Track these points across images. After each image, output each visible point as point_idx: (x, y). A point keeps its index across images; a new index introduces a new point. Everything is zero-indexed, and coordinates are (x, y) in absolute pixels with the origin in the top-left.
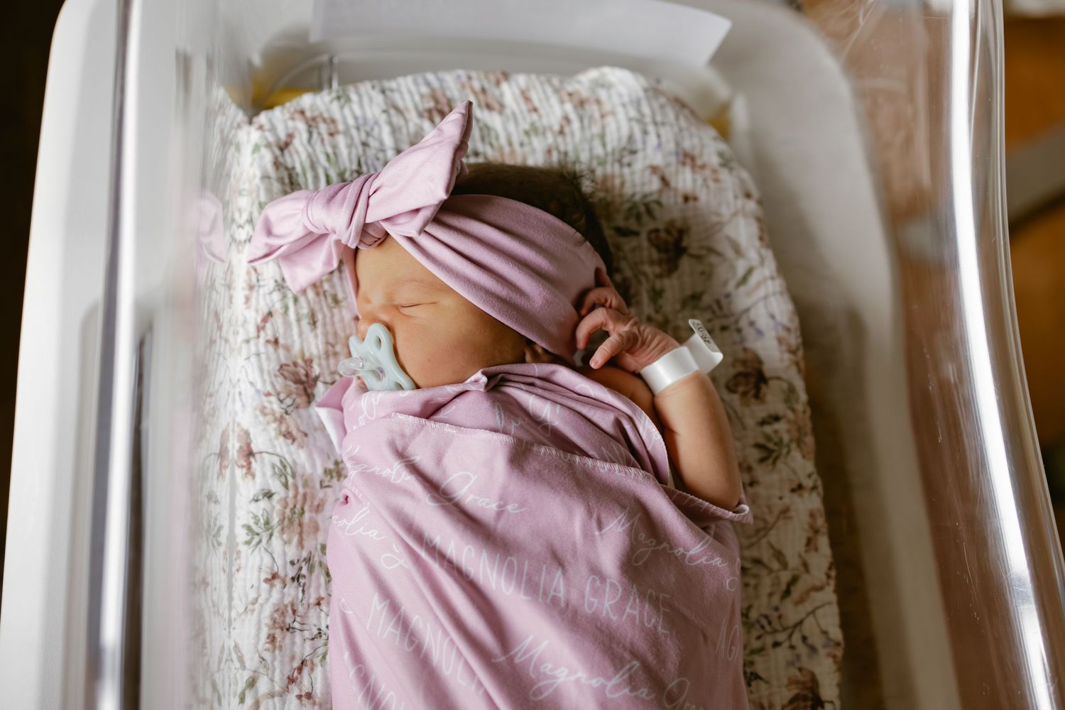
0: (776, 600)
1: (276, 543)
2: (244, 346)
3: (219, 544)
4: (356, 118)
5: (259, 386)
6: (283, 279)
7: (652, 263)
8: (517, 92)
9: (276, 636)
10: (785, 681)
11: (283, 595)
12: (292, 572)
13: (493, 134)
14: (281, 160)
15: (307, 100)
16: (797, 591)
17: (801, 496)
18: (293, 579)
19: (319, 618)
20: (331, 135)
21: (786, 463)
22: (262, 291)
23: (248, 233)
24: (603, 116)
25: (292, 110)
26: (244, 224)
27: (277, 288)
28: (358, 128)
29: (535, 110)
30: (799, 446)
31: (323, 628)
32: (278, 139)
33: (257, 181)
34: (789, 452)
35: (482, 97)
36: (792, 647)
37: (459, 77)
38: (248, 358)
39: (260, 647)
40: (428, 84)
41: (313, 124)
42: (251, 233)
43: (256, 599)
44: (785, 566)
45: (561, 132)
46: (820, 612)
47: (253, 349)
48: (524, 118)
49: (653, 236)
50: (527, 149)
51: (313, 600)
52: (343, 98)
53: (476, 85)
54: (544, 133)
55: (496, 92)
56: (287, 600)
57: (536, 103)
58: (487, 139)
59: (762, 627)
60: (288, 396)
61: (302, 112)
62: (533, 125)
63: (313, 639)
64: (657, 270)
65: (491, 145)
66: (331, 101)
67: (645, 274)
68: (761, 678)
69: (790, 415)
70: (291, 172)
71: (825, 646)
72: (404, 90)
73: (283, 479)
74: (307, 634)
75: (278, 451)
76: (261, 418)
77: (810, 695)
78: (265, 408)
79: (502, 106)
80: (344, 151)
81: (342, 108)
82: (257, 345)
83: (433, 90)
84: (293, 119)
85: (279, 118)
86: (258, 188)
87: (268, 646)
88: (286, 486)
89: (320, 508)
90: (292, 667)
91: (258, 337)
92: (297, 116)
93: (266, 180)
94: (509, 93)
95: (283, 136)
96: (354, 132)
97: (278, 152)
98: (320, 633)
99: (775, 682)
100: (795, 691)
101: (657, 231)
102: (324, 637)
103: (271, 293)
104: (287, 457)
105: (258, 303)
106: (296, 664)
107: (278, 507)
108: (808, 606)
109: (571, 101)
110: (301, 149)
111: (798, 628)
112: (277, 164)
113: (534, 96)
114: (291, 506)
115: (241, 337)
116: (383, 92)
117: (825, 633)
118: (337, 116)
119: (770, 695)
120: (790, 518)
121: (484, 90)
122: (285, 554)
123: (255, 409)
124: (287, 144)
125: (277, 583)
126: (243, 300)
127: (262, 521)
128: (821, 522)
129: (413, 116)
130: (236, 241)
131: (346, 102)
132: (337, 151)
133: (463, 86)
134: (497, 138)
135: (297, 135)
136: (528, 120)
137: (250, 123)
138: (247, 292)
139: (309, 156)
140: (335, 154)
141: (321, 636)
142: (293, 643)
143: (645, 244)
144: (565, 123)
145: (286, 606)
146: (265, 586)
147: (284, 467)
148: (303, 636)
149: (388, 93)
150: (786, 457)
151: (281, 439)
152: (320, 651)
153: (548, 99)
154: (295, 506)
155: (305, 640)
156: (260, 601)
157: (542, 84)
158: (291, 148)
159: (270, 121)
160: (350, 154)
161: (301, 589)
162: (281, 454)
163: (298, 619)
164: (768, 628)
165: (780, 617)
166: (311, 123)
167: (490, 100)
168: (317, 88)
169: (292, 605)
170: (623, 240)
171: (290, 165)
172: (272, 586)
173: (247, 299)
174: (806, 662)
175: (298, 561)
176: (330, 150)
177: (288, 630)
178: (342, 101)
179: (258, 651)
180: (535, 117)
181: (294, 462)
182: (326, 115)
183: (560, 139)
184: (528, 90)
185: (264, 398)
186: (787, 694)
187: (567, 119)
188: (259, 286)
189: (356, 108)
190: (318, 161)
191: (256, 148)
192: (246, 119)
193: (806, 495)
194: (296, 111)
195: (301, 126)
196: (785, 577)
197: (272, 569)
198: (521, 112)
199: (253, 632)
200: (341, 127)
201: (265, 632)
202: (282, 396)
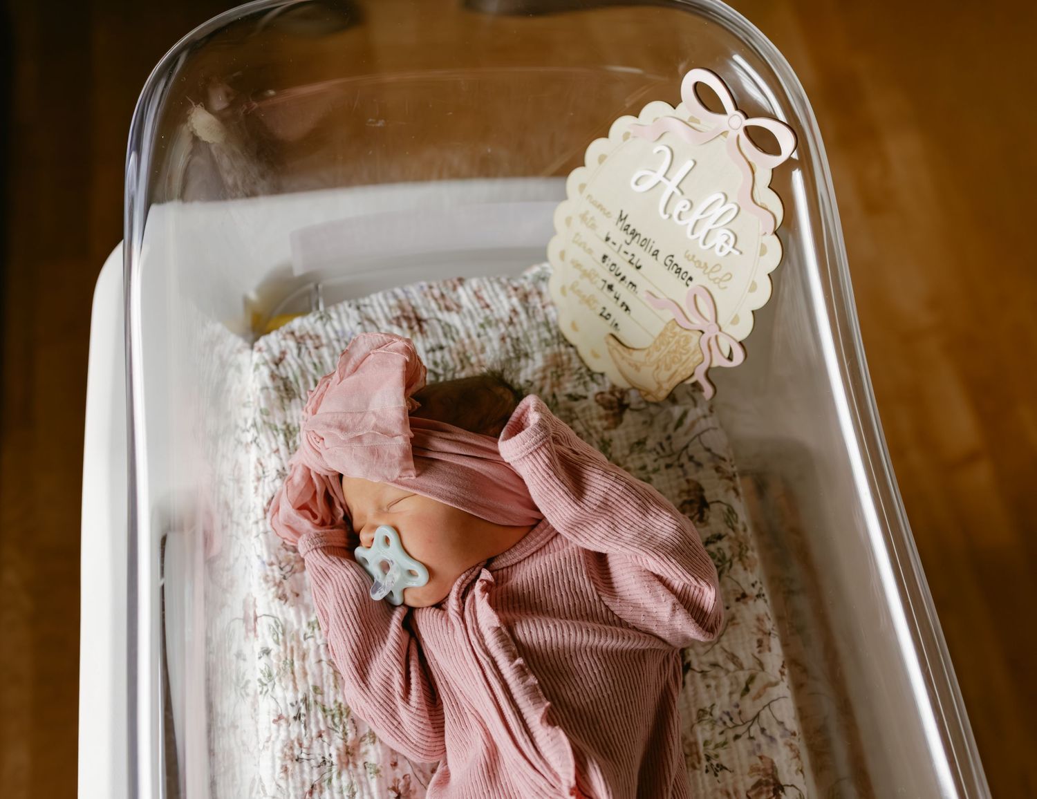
0: (736, 697)
1: (279, 691)
2: (254, 526)
3: (247, 695)
4: (336, 332)
5: (265, 558)
6: (284, 468)
7: (600, 418)
8: (471, 293)
9: (288, 766)
10: (747, 769)
11: (289, 732)
12: (293, 713)
13: (453, 330)
14: (276, 372)
15: (297, 323)
16: (754, 689)
17: (746, 603)
18: (295, 718)
19: (322, 747)
20: (317, 348)
21: (729, 577)
22: (267, 480)
23: (253, 435)
24: (544, 307)
25: (284, 332)
26: (250, 428)
27: (278, 476)
28: (338, 340)
29: (488, 306)
30: (740, 559)
31: (327, 757)
32: (274, 357)
33: (258, 392)
34: (731, 566)
35: (441, 302)
36: (751, 738)
37: (422, 287)
38: (257, 536)
39: (277, 776)
40: (395, 296)
41: (302, 341)
42: (256, 434)
43: (270, 738)
44: (740, 667)
45: (511, 322)
46: (775, 705)
47: (262, 528)
48: (479, 314)
49: (599, 397)
50: (483, 338)
51: (314, 733)
52: (325, 318)
53: (436, 292)
54: (497, 325)
55: (454, 296)
56: (293, 736)
57: (488, 301)
58: (449, 335)
59: (725, 723)
60: (288, 564)
61: (292, 333)
62: (486, 318)
63: (319, 766)
64: (605, 423)
65: (453, 339)
66: (316, 322)
67: (595, 428)
68: (726, 769)
69: (732, 533)
70: (285, 380)
71: (782, 736)
72: (375, 304)
73: (275, 637)
74: (313, 763)
75: (274, 613)
76: (264, 585)
77: (771, 780)
78: (267, 576)
79: (459, 306)
80: (328, 360)
81: (324, 325)
82: (264, 525)
83: (400, 301)
84: (285, 339)
85: (273, 341)
86: (259, 398)
87: (282, 775)
88: (277, 642)
89: (306, 656)
90: (304, 791)
91: (265, 518)
92: (288, 336)
93: (265, 391)
94: (464, 295)
95: (277, 353)
96: (335, 343)
97: (273, 367)
98: (324, 761)
99: (738, 771)
100: (756, 778)
101: (602, 393)
102: (328, 764)
103: (274, 481)
104: (280, 617)
105: (264, 490)
106: (307, 789)
107: (275, 661)
108: (764, 701)
109: (517, 296)
110: (292, 362)
111: (756, 721)
112: (273, 376)
113: (484, 294)
114: (283, 659)
115: (253, 519)
116: (358, 308)
117: (781, 723)
118: (321, 333)
119: (735, 782)
120: (738, 624)
121: (443, 296)
122: (285, 699)
123: (260, 578)
124: (281, 360)
125: (283, 722)
126: (253, 490)
127: (266, 675)
128: (769, 625)
129: (384, 326)
130: (242, 443)
131: (327, 320)
132: (322, 360)
133: (425, 295)
134: (458, 332)
135: (288, 351)
136: (482, 315)
137: (252, 347)
138: (256, 484)
139: (300, 367)
140: (321, 363)
141: (325, 764)
142: (302, 771)
143: (594, 404)
144: (513, 315)
145: (293, 742)
146: (274, 726)
147: (278, 626)
148: (310, 765)
149: (362, 308)
150: (729, 571)
151: (277, 600)
152: (326, 776)
153: (497, 295)
154: (286, 659)
155: (312, 768)
156: (273, 738)
157: (491, 283)
158: (284, 362)
159: (267, 344)
160: (333, 362)
161: (303, 725)
162: (275, 615)
163: (304, 750)
164: (729, 724)
165: (740, 713)
166: (300, 340)
167: (449, 303)
168: (304, 312)
169: (298, 740)
170: (574, 404)
171: (284, 376)
172: (279, 726)
173: (256, 488)
174: (765, 751)
175: (297, 702)
176: (316, 361)
177: (297, 760)
178: (324, 319)
179: (274, 780)
180: (487, 312)
181: (286, 621)
182: (312, 333)
183: (511, 328)
184: (480, 290)
185: (268, 567)
186: (751, 781)
187: (514, 311)
188: (265, 477)
189: (336, 324)
190: (308, 370)
191: (257, 367)
192: (248, 345)
193: (751, 602)
194: (287, 333)
195: (292, 344)
196: (743, 677)
197: (277, 711)
198: (476, 309)
199: (270, 764)
200: (324, 341)
201: (278, 763)
202: (283, 565)
